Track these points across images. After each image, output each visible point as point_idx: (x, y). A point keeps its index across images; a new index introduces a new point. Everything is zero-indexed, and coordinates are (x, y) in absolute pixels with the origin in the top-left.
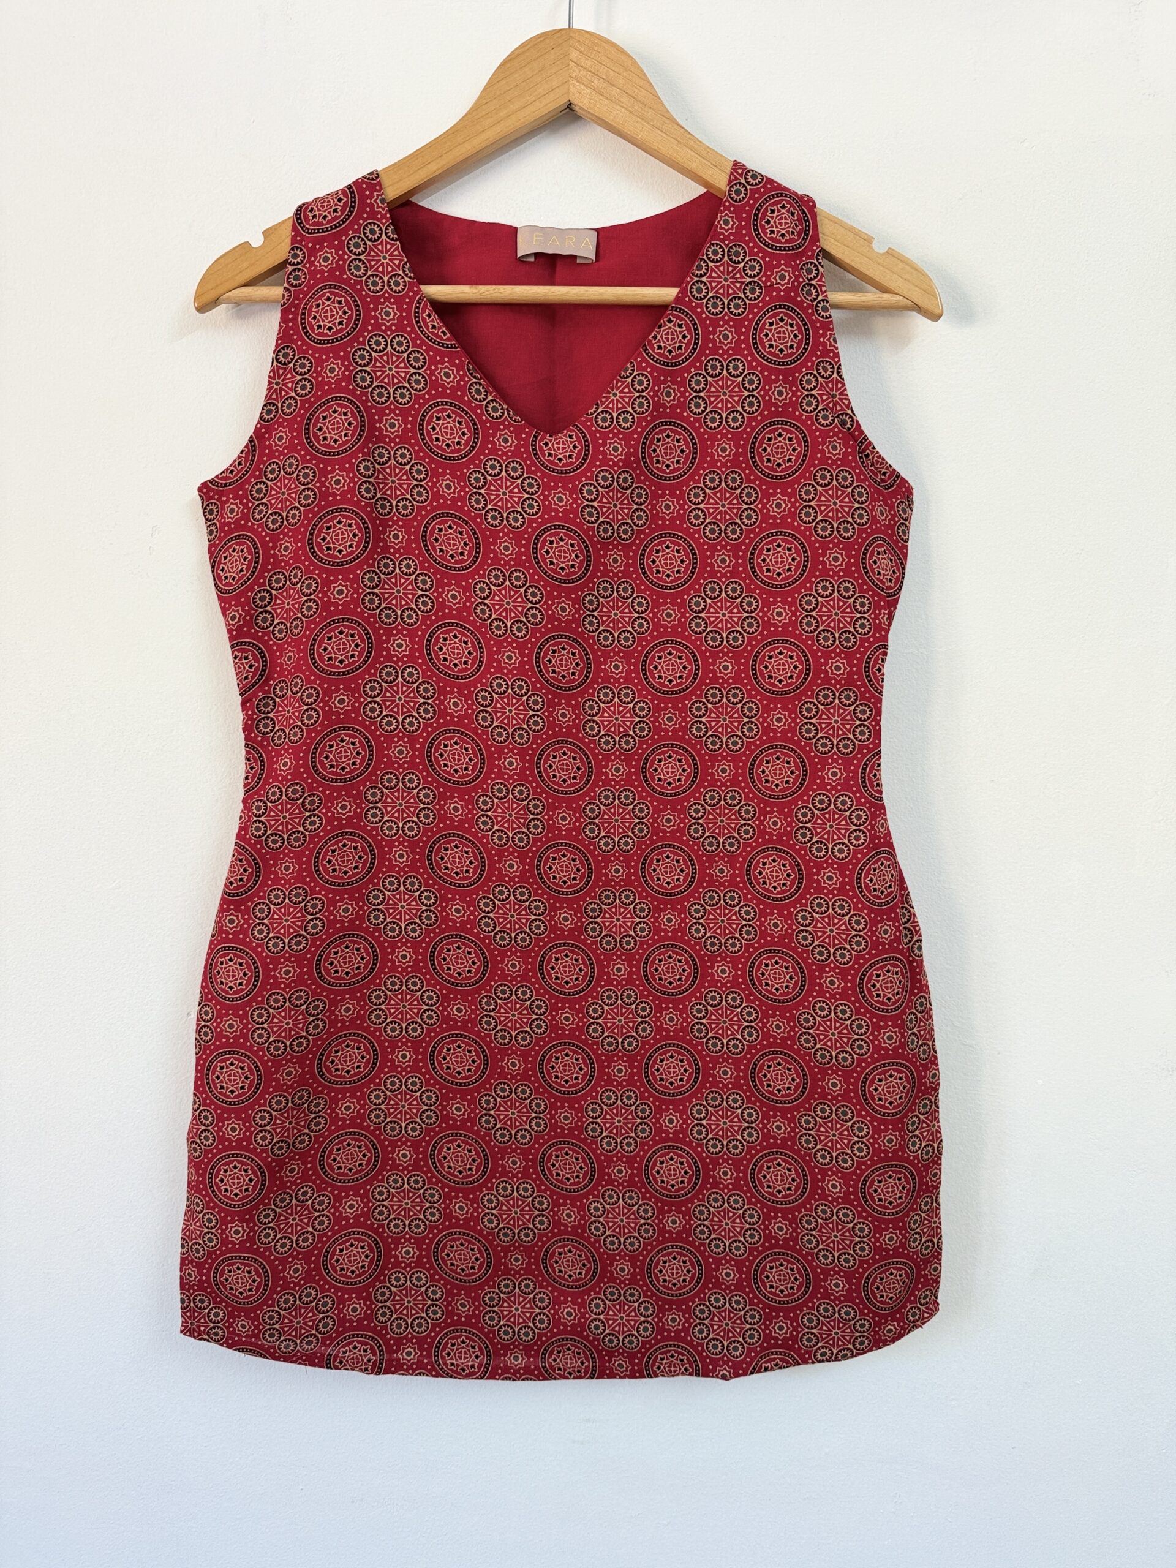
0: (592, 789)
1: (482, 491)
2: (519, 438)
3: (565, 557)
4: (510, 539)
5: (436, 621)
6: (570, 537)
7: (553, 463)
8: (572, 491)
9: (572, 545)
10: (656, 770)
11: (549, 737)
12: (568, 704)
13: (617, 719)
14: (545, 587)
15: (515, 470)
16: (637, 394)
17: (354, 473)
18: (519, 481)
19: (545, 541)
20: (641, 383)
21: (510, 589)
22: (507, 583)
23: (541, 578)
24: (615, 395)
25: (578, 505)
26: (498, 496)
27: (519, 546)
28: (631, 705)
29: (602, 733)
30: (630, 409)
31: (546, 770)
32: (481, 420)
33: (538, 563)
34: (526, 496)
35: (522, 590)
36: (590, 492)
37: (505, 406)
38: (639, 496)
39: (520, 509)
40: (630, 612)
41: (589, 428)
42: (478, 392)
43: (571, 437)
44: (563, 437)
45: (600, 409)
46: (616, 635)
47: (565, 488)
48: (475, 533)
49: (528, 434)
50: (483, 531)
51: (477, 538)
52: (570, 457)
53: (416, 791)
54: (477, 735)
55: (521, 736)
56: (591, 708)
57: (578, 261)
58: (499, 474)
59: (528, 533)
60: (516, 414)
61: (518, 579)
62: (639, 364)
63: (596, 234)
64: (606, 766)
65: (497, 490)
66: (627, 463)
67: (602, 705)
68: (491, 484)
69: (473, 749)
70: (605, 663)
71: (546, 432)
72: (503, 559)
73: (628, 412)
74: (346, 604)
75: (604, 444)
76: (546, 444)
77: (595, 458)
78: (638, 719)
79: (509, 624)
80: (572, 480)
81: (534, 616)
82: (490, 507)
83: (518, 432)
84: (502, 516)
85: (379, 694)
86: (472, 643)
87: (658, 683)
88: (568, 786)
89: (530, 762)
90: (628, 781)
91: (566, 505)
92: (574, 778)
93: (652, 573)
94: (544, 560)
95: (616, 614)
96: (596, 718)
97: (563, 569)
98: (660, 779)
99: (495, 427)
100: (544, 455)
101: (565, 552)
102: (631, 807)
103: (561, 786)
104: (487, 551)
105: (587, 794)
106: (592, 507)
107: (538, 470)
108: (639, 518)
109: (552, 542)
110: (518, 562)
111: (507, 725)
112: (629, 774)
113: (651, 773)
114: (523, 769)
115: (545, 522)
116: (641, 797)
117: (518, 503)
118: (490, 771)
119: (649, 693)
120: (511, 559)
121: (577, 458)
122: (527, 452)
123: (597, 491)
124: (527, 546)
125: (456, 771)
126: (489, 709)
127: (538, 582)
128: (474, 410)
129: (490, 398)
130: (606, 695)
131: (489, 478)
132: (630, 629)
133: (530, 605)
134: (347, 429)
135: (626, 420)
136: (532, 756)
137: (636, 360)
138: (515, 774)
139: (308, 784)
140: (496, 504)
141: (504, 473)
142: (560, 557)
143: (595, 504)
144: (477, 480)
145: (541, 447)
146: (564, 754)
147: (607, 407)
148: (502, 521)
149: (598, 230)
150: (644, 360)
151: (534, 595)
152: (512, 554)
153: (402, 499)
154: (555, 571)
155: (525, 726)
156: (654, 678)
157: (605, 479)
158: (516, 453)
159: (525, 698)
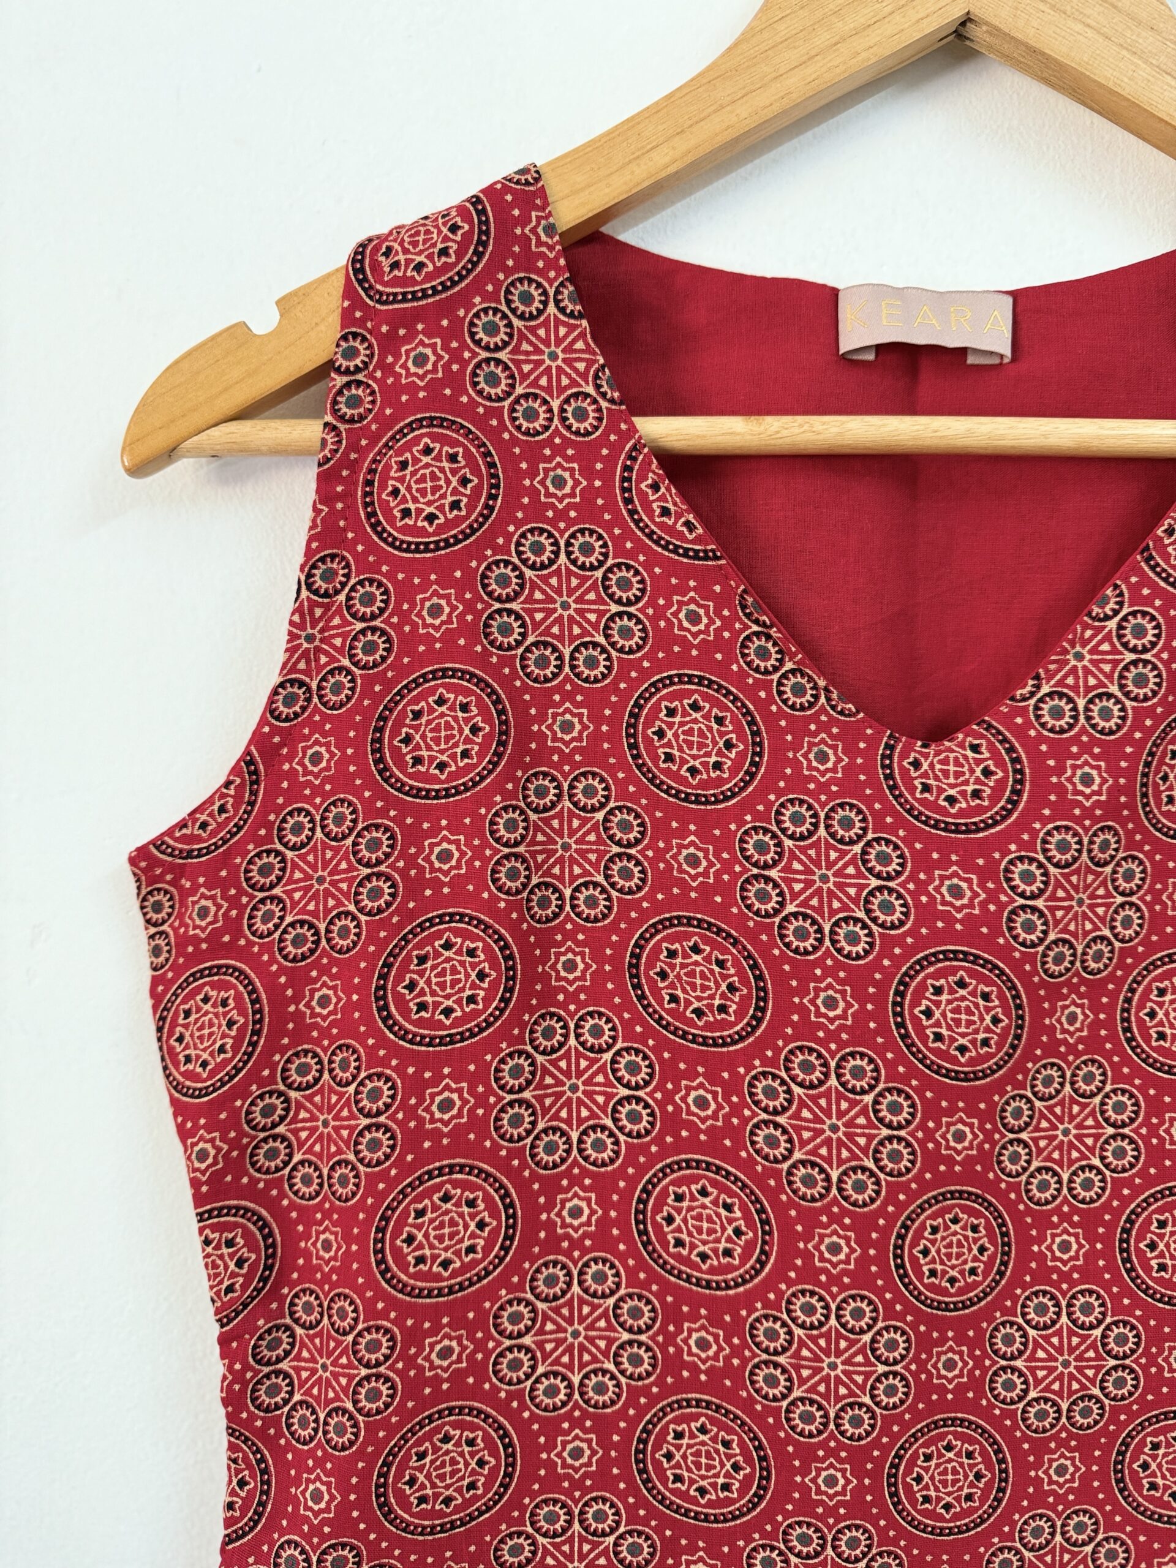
0: (1006, 1518)
1: (773, 873)
2: (851, 751)
3: (969, 1023)
4: (840, 981)
5: (660, 1157)
6: (982, 979)
7: (934, 806)
8: (988, 873)
9: (986, 997)
10: (1145, 1466)
11: (918, 1416)
12: (960, 1339)
13: (1066, 1364)
14: (920, 1091)
15: (847, 824)
16: (1130, 657)
17: (482, 837)
18: (857, 849)
19: (922, 987)
20: (1139, 632)
21: (840, 1096)
22: (833, 1081)
23: (912, 1071)
24: (1079, 657)
25: (1001, 906)
26: (809, 883)
27: (861, 997)
28: (1097, 1332)
29: (1033, 1394)
30: (1114, 689)
31: (908, 1488)
32: (768, 716)
33: (905, 1037)
34: (874, 883)
35: (868, 1099)
36: (1028, 878)
37: (822, 683)
38: (1129, 876)
39: (861, 914)
40: (1098, 1126)
41: (1021, 732)
42: (763, 654)
43: (975, 748)
44: (956, 748)
45: (1045, 689)
46: (1065, 1177)
47: (967, 865)
48: (754, 966)
49: (872, 743)
50: (775, 964)
51: (759, 978)
52: (976, 794)
53: (611, 1539)
54: (752, 1413)
55: (857, 1422)
56: (1009, 1340)
57: (971, 360)
58: (811, 834)
59: (882, 969)
60: (845, 697)
61: (858, 1073)
62: (1135, 589)
63: (1009, 300)
64: (1037, 1465)
65: (808, 871)
66: (1111, 809)
67: (1032, 1332)
68: (793, 857)
69: (742, 1444)
70: (1040, 1240)
71: (913, 736)
72: (822, 1027)
73: (1110, 696)
74: (458, 1133)
75: (1060, 770)
76: (916, 764)
77: (1038, 799)
78: (1112, 1362)
79: (835, 1175)
80: (984, 848)
81: (895, 1156)
82: (791, 908)
83: (849, 737)
84: (820, 930)
85: (528, 1330)
86: (744, 1208)
87: (1160, 1281)
88: (956, 1517)
89: (875, 1475)
90: (1085, 1494)
91: (971, 905)
92: (969, 1497)
93: (1147, 1039)
94: (920, 1030)
95: (1066, 1132)
96: (1019, 1363)
97: (963, 1049)
98: (1153, 1486)
99: (799, 728)
100: (912, 789)
101: (968, 1012)
102: (1089, 1549)
103: (941, 1518)
104: (784, 1008)
105: (995, 1530)
106: (1034, 909)
107: (900, 822)
108: (1127, 923)
109: (938, 991)
110: (859, 1034)
111: (826, 1396)
112: (1086, 1479)
113: (1133, 1472)
114: (859, 1491)
115: (922, 943)
116: (1110, 1526)
117: (855, 901)
118: (783, 1496)
119: (1137, 1302)
120: (842, 1028)
121: (995, 798)
122: (873, 782)
123: (1046, 874)
124: (879, 1000)
125: (702, 1491)
126: (781, 1359)
127: (905, 1079)
128: (751, 692)
129: (789, 665)
130: (1042, 1310)
131: (788, 843)
132: (1096, 1162)
133: (885, 1132)
134: (467, 741)
135: (1106, 714)
136: (879, 1463)
137: (1126, 580)
138: (840, 1504)
139: (368, 1544)
140: (805, 904)
141: (822, 832)
142: (958, 1022)
143: (1040, 903)
144: (762, 848)
145: (904, 772)
146: (949, 1448)
147: (1061, 683)
148: (821, 941)
149: (1016, 295)
150: (1145, 581)
151: (895, 1108)
152: (844, 1016)
153: (586, 885)
154: (944, 1055)
155: (867, 1400)
156: (1148, 1269)
157: (1063, 847)
158: (849, 785)
159: (867, 1338)
